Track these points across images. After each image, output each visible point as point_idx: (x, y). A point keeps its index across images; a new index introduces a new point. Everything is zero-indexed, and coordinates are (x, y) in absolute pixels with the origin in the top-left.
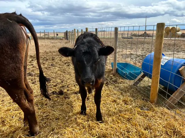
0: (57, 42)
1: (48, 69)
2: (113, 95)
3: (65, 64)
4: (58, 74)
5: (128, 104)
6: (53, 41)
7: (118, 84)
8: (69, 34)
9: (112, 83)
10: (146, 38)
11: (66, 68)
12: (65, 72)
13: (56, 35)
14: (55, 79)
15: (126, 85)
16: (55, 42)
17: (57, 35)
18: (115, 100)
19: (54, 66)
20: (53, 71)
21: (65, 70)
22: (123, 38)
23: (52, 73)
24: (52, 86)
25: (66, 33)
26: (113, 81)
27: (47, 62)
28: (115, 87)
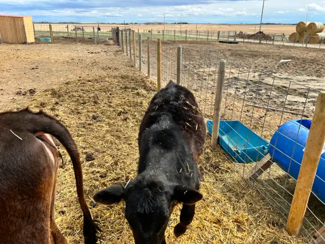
0: (100, 50)
1: (87, 128)
2: (214, 204)
3: (119, 114)
4: (107, 142)
5: (244, 229)
6: (92, 48)
7: (222, 173)
8: (122, 34)
9: (209, 171)
10: (262, 42)
11: (121, 126)
12: (119, 137)
13: (96, 30)
14: (101, 155)
15: (236, 176)
16: (97, 51)
17: (99, 29)
18: (218, 220)
19: (99, 121)
20: (97, 135)
21: (120, 131)
22: (220, 42)
23: (96, 138)
24: (98, 175)
25: (116, 32)
26: (212, 165)
27: (84, 108)
28: (217, 180)
